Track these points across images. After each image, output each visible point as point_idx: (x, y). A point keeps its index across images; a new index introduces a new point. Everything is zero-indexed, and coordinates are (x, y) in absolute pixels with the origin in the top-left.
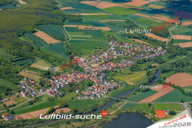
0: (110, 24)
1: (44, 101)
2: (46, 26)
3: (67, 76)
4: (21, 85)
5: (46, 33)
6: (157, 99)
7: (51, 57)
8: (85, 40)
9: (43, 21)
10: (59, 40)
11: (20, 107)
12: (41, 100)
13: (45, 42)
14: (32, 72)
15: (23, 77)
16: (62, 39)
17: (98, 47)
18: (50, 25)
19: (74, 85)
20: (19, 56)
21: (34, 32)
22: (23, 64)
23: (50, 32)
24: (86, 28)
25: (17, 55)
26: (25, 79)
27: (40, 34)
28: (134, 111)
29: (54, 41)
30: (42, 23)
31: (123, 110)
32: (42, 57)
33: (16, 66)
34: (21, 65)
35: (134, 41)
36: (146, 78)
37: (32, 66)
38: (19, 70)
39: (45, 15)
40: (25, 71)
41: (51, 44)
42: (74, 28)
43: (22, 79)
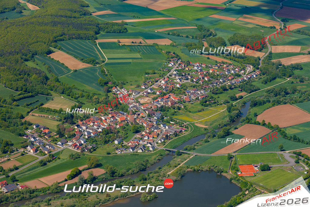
0: (172, 35)
1: (64, 160)
2: (69, 42)
3: (101, 119)
4: (27, 136)
5: (68, 53)
6: (242, 148)
7: (75, 90)
8: (130, 61)
9: (64, 34)
10: (88, 63)
11: (26, 170)
12: (60, 159)
13: (67, 67)
14: (45, 116)
15: (31, 124)
16: (93, 62)
17: (151, 71)
18: (75, 41)
19: (112, 133)
20: (26, 91)
21: (50, 52)
22: (31, 104)
23: (74, 52)
24: (133, 43)
25: (22, 90)
26: (35, 127)
27: (59, 56)
28: (205, 167)
29: (81, 66)
30: (61, 38)
31: (188, 168)
32: (61, 91)
33: (20, 107)
34: (28, 105)
35: (208, 58)
36: (226, 117)
37: (46, 106)
38: (24, 114)
39: (67, 25)
40: (34, 114)
41: (76, 71)
42: (114, 43)
43: (30, 127)
